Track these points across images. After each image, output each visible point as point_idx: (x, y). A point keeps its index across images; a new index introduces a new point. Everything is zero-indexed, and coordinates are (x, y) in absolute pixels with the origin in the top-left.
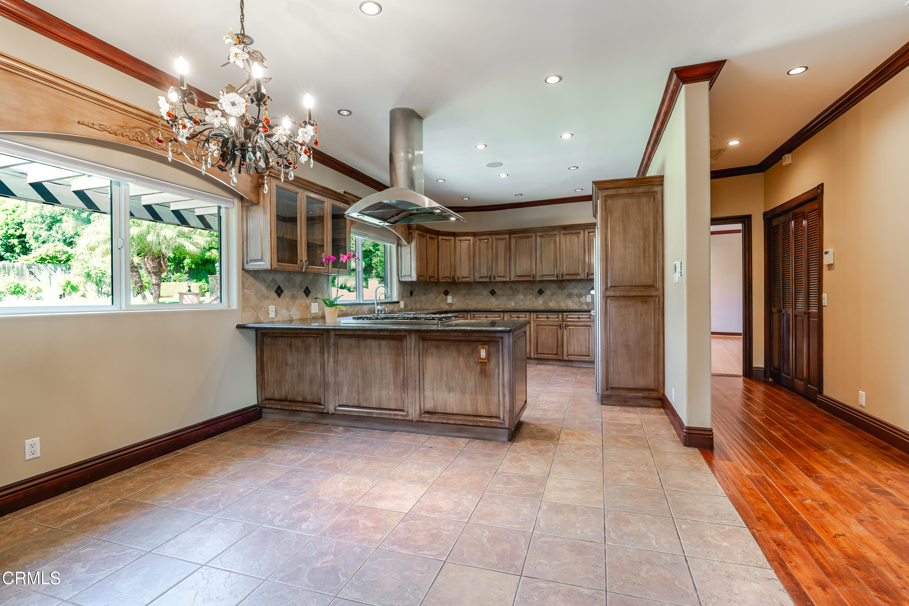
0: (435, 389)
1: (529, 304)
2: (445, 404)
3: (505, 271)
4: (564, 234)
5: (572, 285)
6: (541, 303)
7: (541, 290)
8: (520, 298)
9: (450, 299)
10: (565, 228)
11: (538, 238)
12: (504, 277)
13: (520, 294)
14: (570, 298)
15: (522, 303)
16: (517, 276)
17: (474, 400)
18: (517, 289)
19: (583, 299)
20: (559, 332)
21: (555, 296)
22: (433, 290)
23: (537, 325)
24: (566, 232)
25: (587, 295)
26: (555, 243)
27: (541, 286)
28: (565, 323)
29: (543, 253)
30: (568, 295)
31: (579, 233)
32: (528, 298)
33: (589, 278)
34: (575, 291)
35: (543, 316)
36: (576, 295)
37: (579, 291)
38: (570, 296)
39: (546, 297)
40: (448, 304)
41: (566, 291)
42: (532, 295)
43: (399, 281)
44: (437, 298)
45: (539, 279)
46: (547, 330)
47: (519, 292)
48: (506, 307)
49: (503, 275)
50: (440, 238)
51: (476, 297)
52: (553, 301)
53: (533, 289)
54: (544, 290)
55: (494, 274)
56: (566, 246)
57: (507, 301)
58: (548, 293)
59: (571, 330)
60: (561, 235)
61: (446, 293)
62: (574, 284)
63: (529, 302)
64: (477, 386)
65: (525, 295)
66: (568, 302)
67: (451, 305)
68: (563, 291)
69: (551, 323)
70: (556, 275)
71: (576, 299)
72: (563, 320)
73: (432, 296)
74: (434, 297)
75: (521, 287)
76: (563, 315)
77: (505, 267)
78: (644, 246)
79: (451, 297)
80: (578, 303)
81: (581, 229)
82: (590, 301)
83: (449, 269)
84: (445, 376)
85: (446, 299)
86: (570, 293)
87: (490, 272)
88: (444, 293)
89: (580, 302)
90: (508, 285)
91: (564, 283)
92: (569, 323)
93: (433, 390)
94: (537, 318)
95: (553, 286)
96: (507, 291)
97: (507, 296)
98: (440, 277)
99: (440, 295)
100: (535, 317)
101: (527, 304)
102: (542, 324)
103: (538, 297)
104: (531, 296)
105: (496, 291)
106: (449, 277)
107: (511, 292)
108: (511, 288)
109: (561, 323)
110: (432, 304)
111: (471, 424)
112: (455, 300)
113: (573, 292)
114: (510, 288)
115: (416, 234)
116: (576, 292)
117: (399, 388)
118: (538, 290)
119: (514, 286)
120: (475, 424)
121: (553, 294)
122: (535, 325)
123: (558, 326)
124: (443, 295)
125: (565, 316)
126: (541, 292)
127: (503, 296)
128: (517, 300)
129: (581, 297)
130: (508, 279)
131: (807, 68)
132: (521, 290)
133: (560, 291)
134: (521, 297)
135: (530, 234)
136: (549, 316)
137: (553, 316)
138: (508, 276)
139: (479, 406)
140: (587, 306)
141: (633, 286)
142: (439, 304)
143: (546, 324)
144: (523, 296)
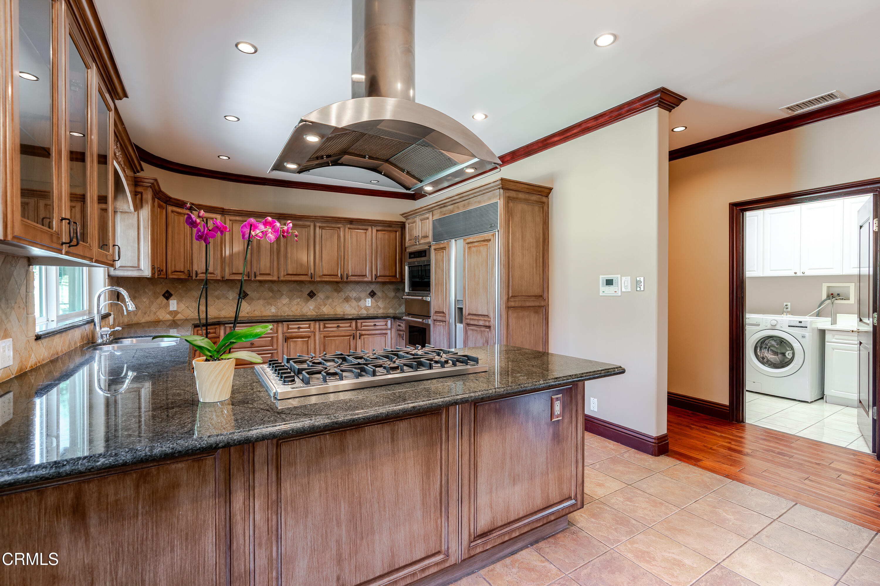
0: (494, 489)
1: (297, 310)
2: (508, 507)
3: (272, 266)
4: (349, 228)
5: (349, 287)
6: (311, 308)
7: (312, 292)
8: (284, 302)
9: (173, 304)
10: (351, 221)
11: (317, 229)
12: (269, 274)
13: (284, 296)
14: (347, 301)
15: (287, 309)
16: (288, 274)
17: (545, 484)
18: (279, 291)
19: (361, 303)
20: (352, 343)
21: (330, 300)
22: (147, 291)
23: (324, 337)
24: (352, 226)
25: (366, 299)
26: (339, 237)
27: (312, 288)
28: (359, 332)
29: (323, 249)
30: (345, 299)
31: (367, 230)
32: (295, 302)
33: (376, 280)
34: (354, 294)
35: (332, 325)
36: (355, 299)
37: (358, 294)
38: (347, 299)
39: (319, 300)
40: (171, 313)
41: (343, 295)
42: (300, 298)
43: (109, 275)
44: (152, 302)
45: (319, 279)
46: (337, 342)
47: (282, 295)
48: (264, 314)
49: (268, 272)
50: (170, 208)
51: (217, 301)
52: (327, 305)
53: (301, 291)
54: (316, 293)
55: (254, 270)
56: (352, 243)
57: (265, 307)
58: (321, 296)
59: (365, 339)
60: (347, 230)
61: (168, 296)
62: (352, 286)
63: (296, 307)
64: (549, 460)
65: (291, 298)
66: (345, 307)
67: (176, 313)
68: (340, 294)
69: (343, 333)
70: (339, 275)
71: (354, 303)
72: (357, 329)
73: (145, 300)
74: (147, 302)
75: (285, 289)
76: (356, 323)
77: (271, 262)
78: (537, 255)
79: (175, 302)
80: (357, 308)
81: (369, 225)
82: (370, 305)
83: (183, 260)
84: (508, 460)
85: (168, 305)
86: (347, 297)
87: (249, 266)
88: (164, 295)
89: (358, 306)
90: (266, 285)
91: (340, 285)
92: (364, 332)
93: (491, 492)
94: (325, 327)
95: (328, 287)
96: (265, 293)
97: (265, 299)
98: (169, 271)
99: (158, 298)
100: (322, 327)
101: (293, 309)
102: (330, 335)
103: (308, 301)
104: (299, 300)
105: (249, 293)
106: (183, 272)
107: (271, 294)
108: (271, 290)
109: (354, 332)
110: (145, 313)
111: (541, 524)
112: (183, 306)
113: (351, 296)
114: (269, 289)
115: (148, 195)
116: (354, 296)
117: (433, 511)
118: (307, 293)
119: (275, 287)
120: (545, 522)
121: (327, 298)
122: (322, 336)
123: (351, 335)
124: (162, 298)
125: (359, 325)
126: (312, 295)
127: (259, 299)
128: (280, 305)
129: (361, 301)
130: (275, 278)
131: (686, 128)
132: (285, 293)
133: (336, 294)
134: (285, 300)
135: (307, 223)
136: (339, 325)
137: (344, 325)
138: (276, 273)
139: (550, 491)
140: (366, 310)
141: (528, 296)
142: (155, 313)
143: (336, 335)
144: (288, 300)
